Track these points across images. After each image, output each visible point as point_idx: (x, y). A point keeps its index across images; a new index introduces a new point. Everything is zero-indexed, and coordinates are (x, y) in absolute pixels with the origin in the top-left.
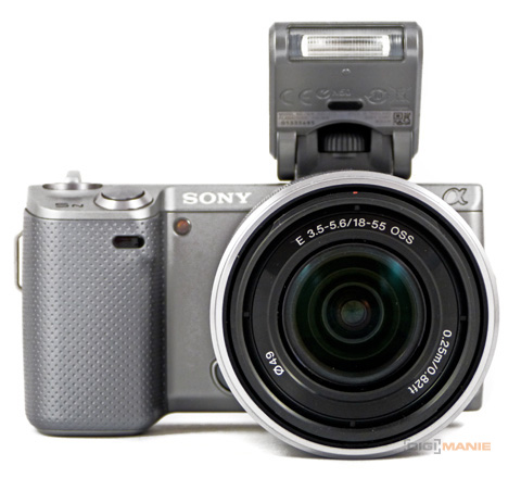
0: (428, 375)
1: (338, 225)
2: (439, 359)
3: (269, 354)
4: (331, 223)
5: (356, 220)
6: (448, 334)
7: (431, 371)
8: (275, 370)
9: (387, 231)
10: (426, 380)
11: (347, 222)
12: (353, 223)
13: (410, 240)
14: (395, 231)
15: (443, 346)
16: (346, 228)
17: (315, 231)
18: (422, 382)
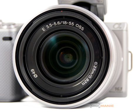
0: (89, 78)
1: (57, 24)
2: (93, 73)
3: (32, 70)
4: (54, 23)
5: (63, 22)
6: (96, 63)
7: (90, 77)
8: (34, 76)
9: (74, 26)
10: (88, 80)
11: (60, 23)
12: (62, 23)
13: (83, 29)
14: (77, 26)
15: (94, 68)
16: (60, 25)
17: (49, 26)
18: (86, 81)
